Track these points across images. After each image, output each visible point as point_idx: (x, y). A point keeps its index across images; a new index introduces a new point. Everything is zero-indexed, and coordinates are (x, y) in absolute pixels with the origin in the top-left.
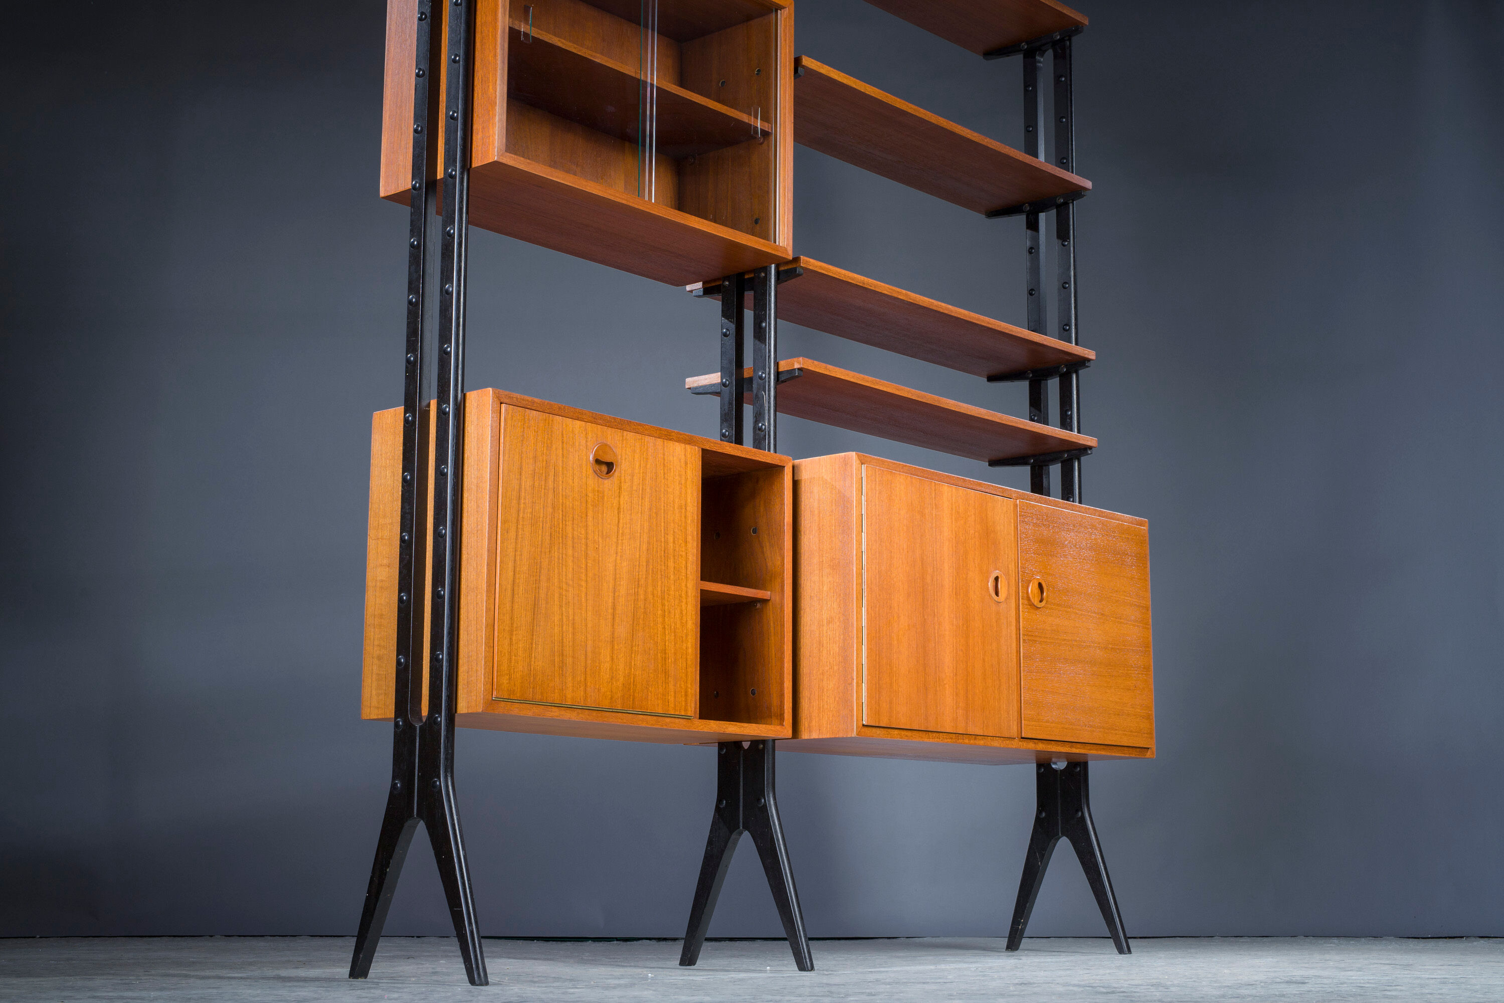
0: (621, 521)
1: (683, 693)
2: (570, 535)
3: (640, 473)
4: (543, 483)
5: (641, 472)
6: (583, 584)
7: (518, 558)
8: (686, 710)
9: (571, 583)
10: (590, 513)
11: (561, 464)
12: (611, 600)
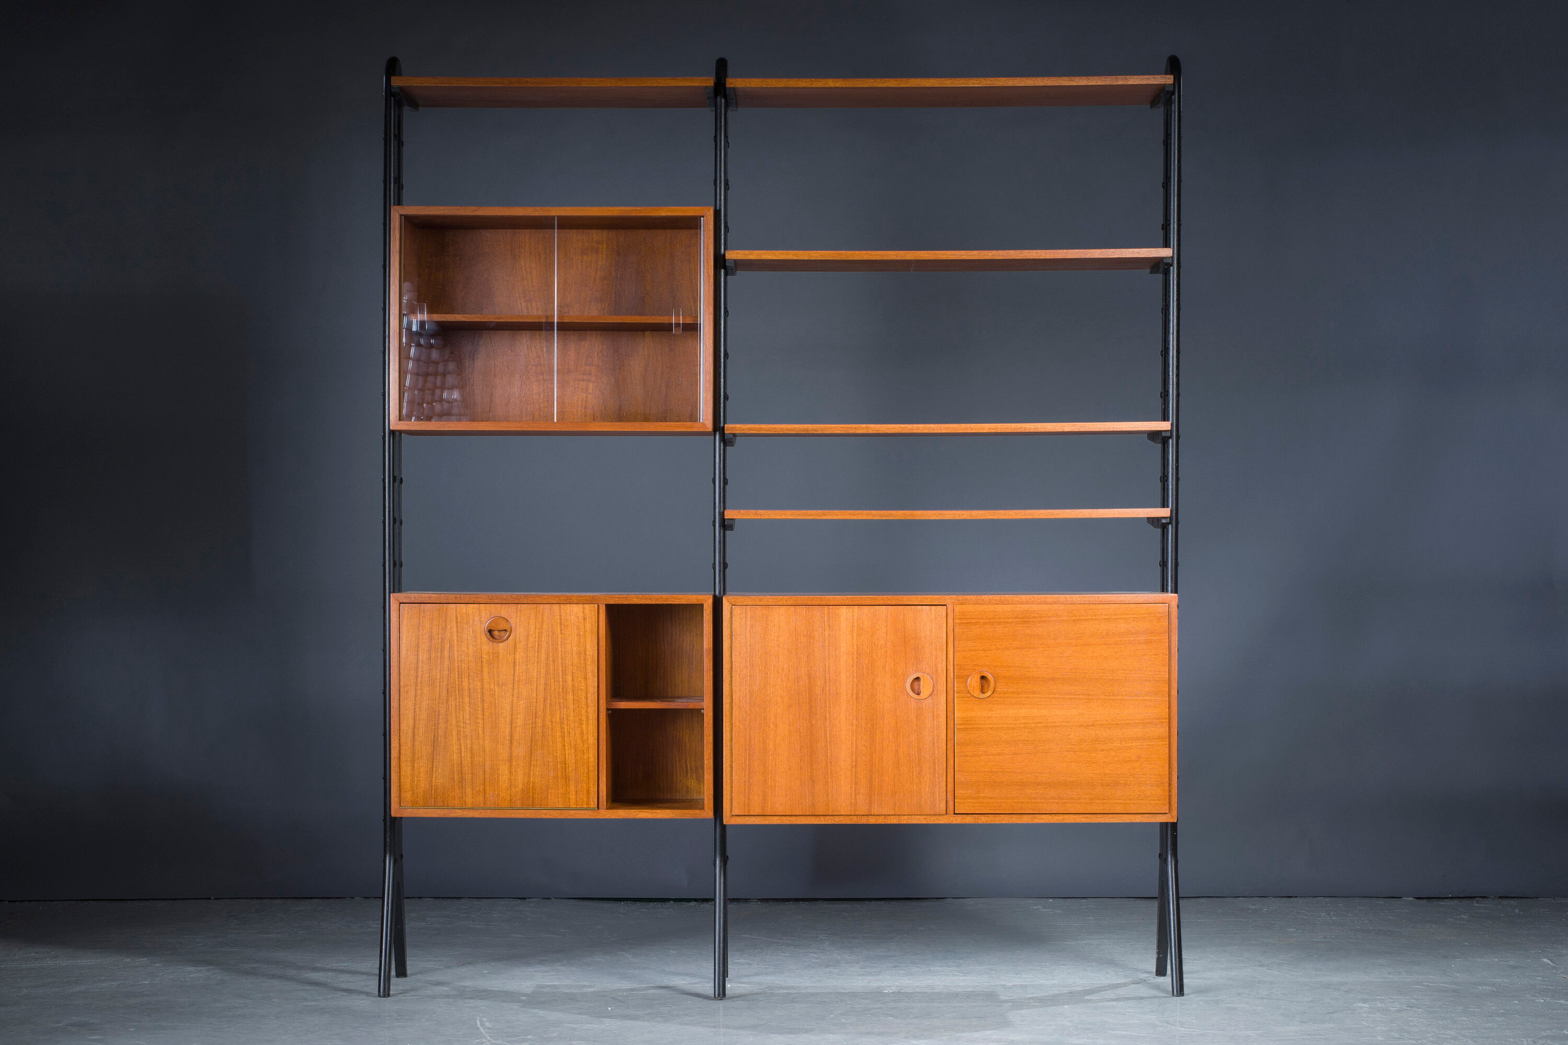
0: (517, 671)
1: (585, 792)
2: (466, 687)
3: (535, 633)
4: (439, 655)
5: (537, 631)
6: (480, 721)
7: (417, 710)
8: (588, 803)
9: (468, 722)
10: (485, 670)
11: (456, 638)
12: (508, 730)
